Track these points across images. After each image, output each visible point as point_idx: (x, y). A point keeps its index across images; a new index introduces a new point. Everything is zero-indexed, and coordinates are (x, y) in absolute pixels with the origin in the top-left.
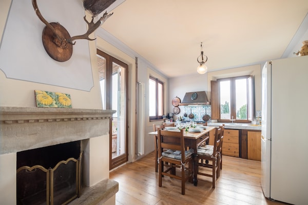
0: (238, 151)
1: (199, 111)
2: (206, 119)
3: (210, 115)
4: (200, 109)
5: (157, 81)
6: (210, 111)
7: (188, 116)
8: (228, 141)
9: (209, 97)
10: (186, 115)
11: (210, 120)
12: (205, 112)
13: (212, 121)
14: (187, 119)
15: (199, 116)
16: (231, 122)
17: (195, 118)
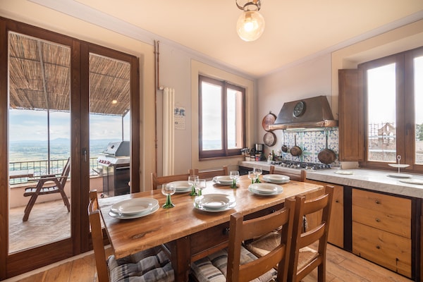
0: (408, 259)
1: (313, 140)
2: (327, 158)
3: (336, 149)
4: (314, 137)
5: (225, 85)
6: (337, 141)
7: (289, 150)
8: (375, 224)
9: (334, 110)
10: (285, 149)
11: (336, 161)
12: (325, 144)
13: (343, 164)
14: (288, 156)
15: (313, 151)
16: (396, 170)
17: (303, 154)
